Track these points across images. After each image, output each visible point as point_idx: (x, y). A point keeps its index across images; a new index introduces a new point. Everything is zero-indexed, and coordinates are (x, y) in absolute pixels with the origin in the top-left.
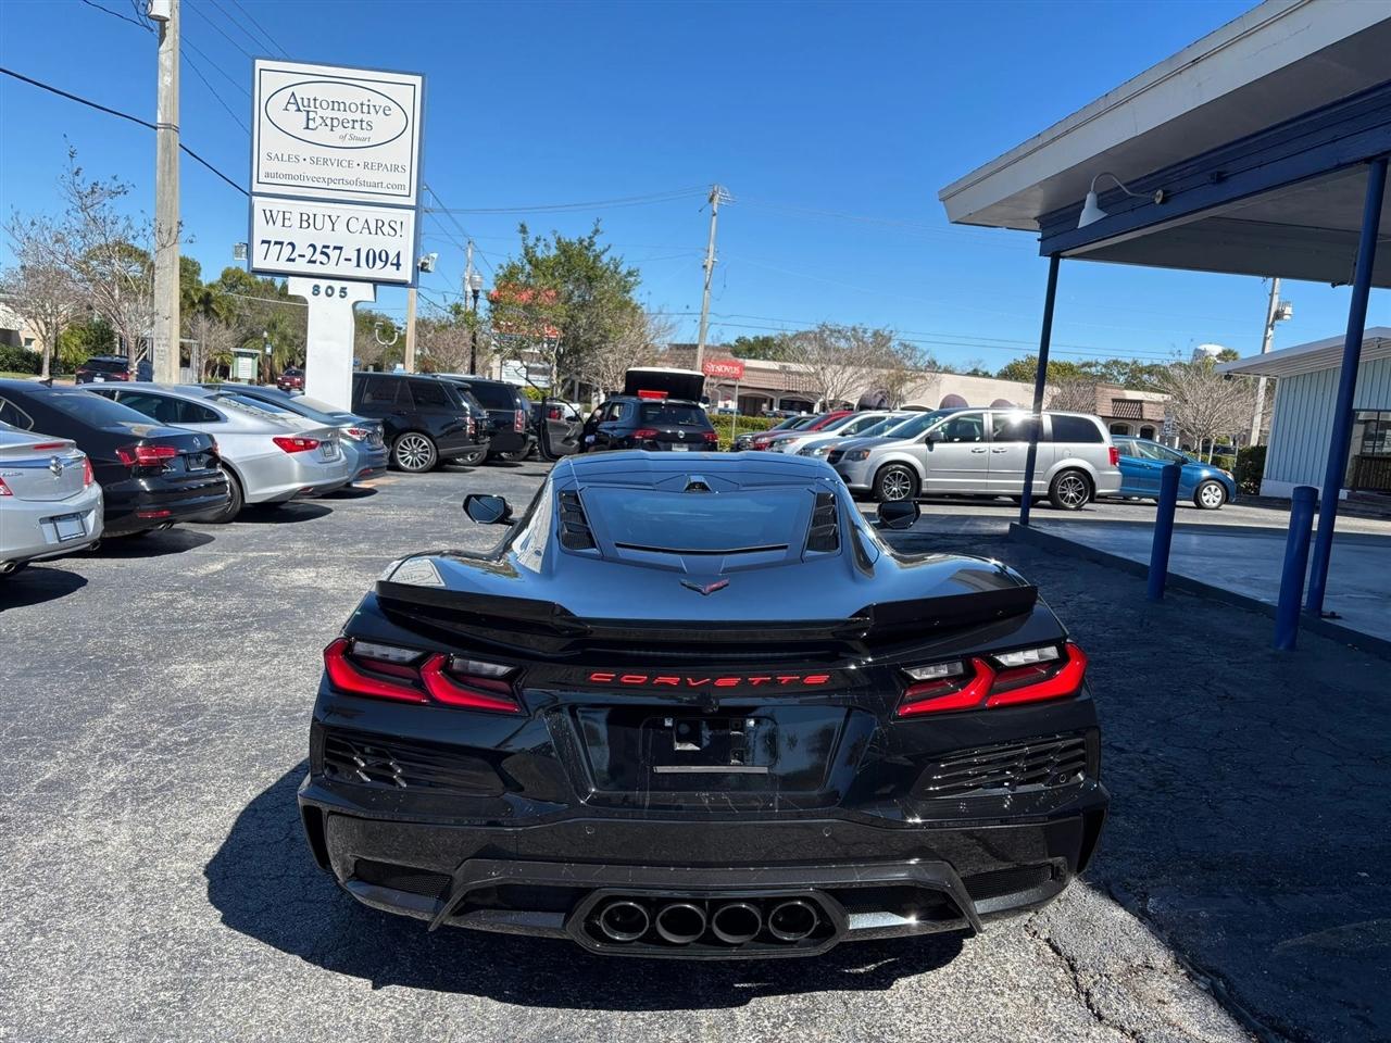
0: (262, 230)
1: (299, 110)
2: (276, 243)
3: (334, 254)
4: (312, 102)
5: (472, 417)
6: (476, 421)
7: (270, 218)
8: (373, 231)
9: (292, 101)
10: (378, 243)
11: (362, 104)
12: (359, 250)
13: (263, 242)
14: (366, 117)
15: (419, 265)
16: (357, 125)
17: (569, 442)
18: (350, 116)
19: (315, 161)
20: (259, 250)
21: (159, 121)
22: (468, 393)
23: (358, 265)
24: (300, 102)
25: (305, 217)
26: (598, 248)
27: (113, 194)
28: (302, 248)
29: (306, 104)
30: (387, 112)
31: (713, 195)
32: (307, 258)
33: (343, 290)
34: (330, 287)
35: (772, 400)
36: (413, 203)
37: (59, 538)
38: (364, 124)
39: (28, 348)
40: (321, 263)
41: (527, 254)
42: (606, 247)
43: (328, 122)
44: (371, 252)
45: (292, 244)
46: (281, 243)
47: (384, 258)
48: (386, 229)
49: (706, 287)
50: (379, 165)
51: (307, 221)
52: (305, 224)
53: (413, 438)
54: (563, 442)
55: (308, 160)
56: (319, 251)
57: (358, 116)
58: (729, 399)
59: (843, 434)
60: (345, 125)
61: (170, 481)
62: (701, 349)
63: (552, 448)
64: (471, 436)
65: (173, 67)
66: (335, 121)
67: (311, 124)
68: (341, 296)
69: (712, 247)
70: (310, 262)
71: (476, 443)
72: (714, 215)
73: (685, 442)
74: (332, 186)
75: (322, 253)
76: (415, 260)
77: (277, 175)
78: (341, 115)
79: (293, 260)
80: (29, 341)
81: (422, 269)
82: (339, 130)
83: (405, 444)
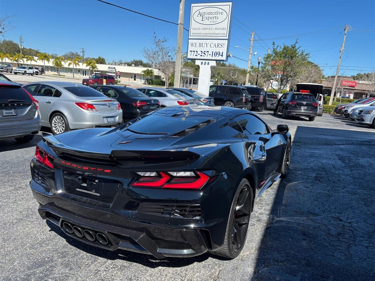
0: (190, 48)
1: (201, 16)
2: (193, 51)
3: (206, 53)
4: (204, 13)
5: (245, 97)
6: (246, 98)
7: (192, 45)
8: (217, 47)
9: (199, 14)
10: (217, 50)
11: (216, 12)
12: (213, 52)
13: (190, 51)
14: (217, 16)
15: (228, 55)
16: (214, 18)
17: (273, 105)
18: (213, 16)
19: (203, 29)
20: (189, 53)
21: (179, 23)
22: (246, 90)
23: (212, 56)
24: (201, 13)
25: (200, 44)
26: (297, 47)
27: (163, 42)
28: (199, 52)
29: (202, 14)
30: (222, 14)
31: (346, 28)
32: (200, 55)
33: (208, 63)
34: (205, 62)
35: (367, 94)
36: (227, 38)
37: (108, 122)
38: (216, 17)
39: (163, 80)
40: (203, 56)
41: (274, 51)
42: (299, 47)
43: (207, 18)
44: (216, 52)
45: (197, 51)
46: (194, 51)
47: (219, 54)
48: (220, 46)
49: (340, 58)
50: (219, 28)
51: (201, 45)
52: (200, 46)
53: (229, 103)
54: (271, 105)
55: (202, 29)
56: (203, 53)
57: (215, 16)
58: (351, 93)
59: (371, 105)
60: (212, 18)
61: (144, 111)
62: (336, 77)
63: (267, 106)
64: (244, 102)
65: (183, 9)
66: (209, 18)
67: (203, 19)
68: (208, 65)
69: (343, 45)
70: (201, 56)
71: (246, 104)
72: (345, 34)
73: (306, 106)
74: (207, 35)
75: (204, 53)
76: (227, 54)
77: (195, 34)
78: (210, 16)
79: (197, 56)
80: (163, 78)
81: (229, 57)
82: (210, 20)
83: (227, 104)
